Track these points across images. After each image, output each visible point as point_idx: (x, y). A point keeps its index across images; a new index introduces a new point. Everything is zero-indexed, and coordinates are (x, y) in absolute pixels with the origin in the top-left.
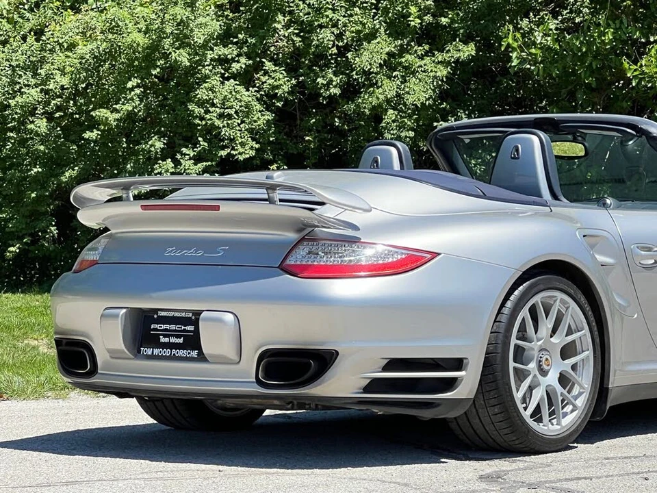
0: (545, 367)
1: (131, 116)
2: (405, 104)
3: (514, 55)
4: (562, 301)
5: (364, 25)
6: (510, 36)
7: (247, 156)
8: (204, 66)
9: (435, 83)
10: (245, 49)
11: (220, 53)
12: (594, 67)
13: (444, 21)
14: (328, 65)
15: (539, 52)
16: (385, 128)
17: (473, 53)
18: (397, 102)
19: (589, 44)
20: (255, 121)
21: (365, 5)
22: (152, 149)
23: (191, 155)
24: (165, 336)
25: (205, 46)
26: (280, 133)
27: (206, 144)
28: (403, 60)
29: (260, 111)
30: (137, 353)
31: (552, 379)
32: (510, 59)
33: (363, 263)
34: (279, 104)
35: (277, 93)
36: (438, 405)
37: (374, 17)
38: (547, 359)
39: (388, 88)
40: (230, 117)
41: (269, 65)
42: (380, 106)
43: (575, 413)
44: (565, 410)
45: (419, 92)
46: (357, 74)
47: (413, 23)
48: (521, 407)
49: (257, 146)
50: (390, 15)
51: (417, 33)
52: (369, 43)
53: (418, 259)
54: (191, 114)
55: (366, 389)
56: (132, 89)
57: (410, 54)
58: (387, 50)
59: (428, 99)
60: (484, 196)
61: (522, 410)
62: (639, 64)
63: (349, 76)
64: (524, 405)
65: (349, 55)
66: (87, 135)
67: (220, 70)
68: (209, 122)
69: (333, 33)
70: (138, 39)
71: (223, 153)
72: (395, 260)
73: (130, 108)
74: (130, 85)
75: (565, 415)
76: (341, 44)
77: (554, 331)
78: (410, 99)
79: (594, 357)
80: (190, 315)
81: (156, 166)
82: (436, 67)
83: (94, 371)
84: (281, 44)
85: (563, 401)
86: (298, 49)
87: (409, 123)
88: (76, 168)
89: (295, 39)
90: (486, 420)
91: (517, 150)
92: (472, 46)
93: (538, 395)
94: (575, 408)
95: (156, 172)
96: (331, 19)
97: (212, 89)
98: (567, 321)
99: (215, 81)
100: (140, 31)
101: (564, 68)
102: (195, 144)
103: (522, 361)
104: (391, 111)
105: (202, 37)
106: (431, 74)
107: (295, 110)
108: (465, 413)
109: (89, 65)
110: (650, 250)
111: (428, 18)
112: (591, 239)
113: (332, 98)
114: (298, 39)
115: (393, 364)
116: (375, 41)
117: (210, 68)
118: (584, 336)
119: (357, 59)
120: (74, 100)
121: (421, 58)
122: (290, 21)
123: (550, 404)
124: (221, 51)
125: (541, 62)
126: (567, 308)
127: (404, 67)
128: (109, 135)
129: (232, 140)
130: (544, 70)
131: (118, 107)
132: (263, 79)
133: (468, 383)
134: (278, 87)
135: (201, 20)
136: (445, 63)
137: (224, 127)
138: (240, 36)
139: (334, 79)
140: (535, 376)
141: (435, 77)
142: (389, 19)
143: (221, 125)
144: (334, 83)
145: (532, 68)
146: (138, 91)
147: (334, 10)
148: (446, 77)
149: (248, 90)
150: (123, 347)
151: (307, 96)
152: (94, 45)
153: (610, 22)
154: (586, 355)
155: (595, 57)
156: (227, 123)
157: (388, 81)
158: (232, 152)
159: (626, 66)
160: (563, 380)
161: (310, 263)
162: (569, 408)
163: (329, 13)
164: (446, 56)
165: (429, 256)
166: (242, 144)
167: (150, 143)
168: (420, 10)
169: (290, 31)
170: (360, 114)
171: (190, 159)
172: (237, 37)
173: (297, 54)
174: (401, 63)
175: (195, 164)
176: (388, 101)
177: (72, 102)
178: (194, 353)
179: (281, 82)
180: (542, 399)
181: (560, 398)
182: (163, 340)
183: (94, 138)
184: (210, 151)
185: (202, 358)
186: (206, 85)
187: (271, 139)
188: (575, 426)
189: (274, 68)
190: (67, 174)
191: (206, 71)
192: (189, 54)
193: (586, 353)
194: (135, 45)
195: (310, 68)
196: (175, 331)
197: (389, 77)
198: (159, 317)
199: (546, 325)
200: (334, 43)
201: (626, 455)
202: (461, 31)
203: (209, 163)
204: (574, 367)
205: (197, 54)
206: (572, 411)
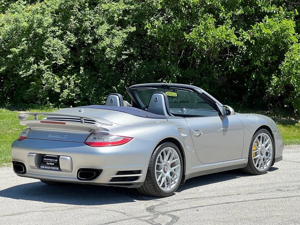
0: (166, 171)
1: (23, 50)
2: (113, 46)
3: (149, 31)
4: (171, 150)
5: (100, 20)
6: (147, 25)
7: (62, 63)
8: (47, 34)
9: (123, 39)
10: (61, 28)
11: (52, 29)
12: (175, 35)
13: (126, 18)
14: (88, 33)
15: (157, 30)
16: (106, 54)
17: (135, 30)
18: (110, 46)
19: (173, 27)
20: (64, 52)
21: (100, 13)
22: (30, 61)
23: (43, 63)
24: (48, 162)
25: (47, 27)
26: (72, 55)
27: (48, 59)
28: (112, 31)
29: (66, 48)
30: (39, 168)
31: (168, 174)
32: (147, 32)
33: (110, 142)
34: (72, 46)
35: (71, 42)
36: (133, 184)
37: (103, 17)
38: (166, 168)
39: (107, 41)
40: (56, 50)
41: (68, 33)
42: (105, 47)
43: (175, 184)
44: (172, 183)
45: (118, 42)
46: (97, 36)
47: (115, 20)
48: (158, 183)
49: (65, 60)
50: (108, 17)
51: (117, 22)
52: (101, 26)
53: (127, 140)
54: (43, 49)
55: (111, 181)
56: (23, 41)
57: (115, 29)
58: (107, 28)
59: (121, 45)
60: (147, 117)
61: (159, 185)
62: (189, 35)
63: (95, 37)
64: (160, 183)
65: (95, 30)
66: (9, 56)
67: (52, 34)
68: (49, 52)
69: (89, 23)
70: (25, 25)
71: (54, 62)
72: (120, 140)
73: (23, 48)
74: (23, 40)
75: (172, 185)
76: (92, 26)
77: (169, 159)
78: (114, 45)
79: (181, 166)
80: (56, 156)
81: (32, 66)
82: (123, 34)
83: (25, 172)
84: (72, 26)
85: (171, 180)
86: (78, 27)
87: (114, 53)
88: (5, 67)
89: (77, 24)
90: (148, 188)
91: (157, 99)
92: (135, 27)
93: (164, 179)
94: (175, 182)
95: (31, 68)
96: (89, 18)
97: (50, 41)
98: (173, 156)
99: (51, 39)
100: (26, 21)
101: (165, 35)
102: (44, 59)
103: (159, 169)
104: (108, 48)
105: (47, 24)
106: (122, 36)
107: (77, 47)
108: (142, 186)
109: (9, 33)
110: (198, 131)
111: (120, 17)
112: (180, 129)
113: (89, 44)
114: (78, 24)
115: (120, 173)
116: (103, 25)
117: (49, 34)
118: (178, 160)
119: (97, 31)
120: (4, 43)
121: (118, 31)
122: (75, 18)
123: (167, 181)
124: (53, 28)
125: (158, 33)
126: (173, 152)
127: (113, 34)
128: (16, 56)
129: (57, 58)
130: (158, 36)
131: (19, 47)
132: (67, 37)
133: (142, 177)
134: (71, 40)
135: (46, 18)
136: (126, 33)
137: (54, 54)
138: (59, 23)
139: (90, 38)
140: (163, 174)
141: (123, 37)
142: (108, 18)
143: (53, 53)
144: (90, 39)
145: (155, 35)
146: (25, 42)
147: (90, 15)
148: (126, 37)
149: (62, 41)
150: (35, 165)
151: (81, 43)
152: (10, 27)
153: (180, 20)
154: (178, 166)
155: (175, 31)
156: (55, 53)
157: (107, 38)
158: (57, 62)
159: (185, 35)
160: (171, 174)
161: (94, 141)
162: (173, 182)
163: (88, 16)
164: (127, 31)
165: (130, 139)
166: (60, 59)
167: (30, 59)
168: (118, 15)
169: (75, 21)
170: (98, 49)
171: (43, 64)
172: (58, 24)
173: (78, 29)
174: (112, 32)
175: (44, 66)
176: (107, 45)
177: (3, 44)
178: (58, 168)
179: (72, 39)
180: (165, 180)
181: (170, 179)
182: (48, 164)
183: (11, 57)
184: (49, 62)
185: (60, 170)
186: (48, 40)
187: (69, 57)
188: (175, 188)
189: (70, 34)
190: (2, 69)
191: (48, 35)
192: (43, 30)
193: (178, 165)
194: (24, 27)
195: (82, 34)
196: (51, 161)
197: (108, 37)
198: (46, 156)
199: (166, 157)
200: (90, 26)
201: (190, 197)
202: (131, 22)
203: (49, 65)
204: (175, 170)
205: (45, 30)
206: (174, 183)
